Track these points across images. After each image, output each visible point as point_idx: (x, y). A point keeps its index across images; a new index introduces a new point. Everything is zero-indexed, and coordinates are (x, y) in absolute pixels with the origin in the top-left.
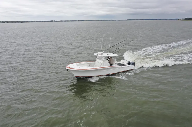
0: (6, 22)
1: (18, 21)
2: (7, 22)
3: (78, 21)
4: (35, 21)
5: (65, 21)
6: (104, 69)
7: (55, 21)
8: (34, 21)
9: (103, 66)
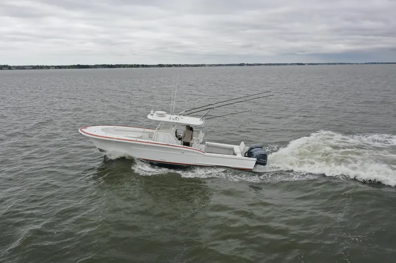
9: (156, 141)
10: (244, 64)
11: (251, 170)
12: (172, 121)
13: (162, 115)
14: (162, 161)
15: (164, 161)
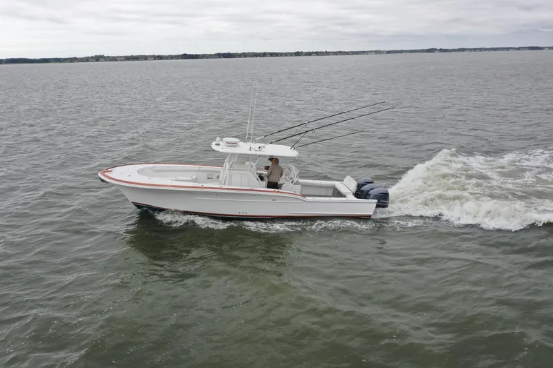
0: (313, 52)
1: (340, 52)
2: (317, 53)
3: (518, 49)
4: (384, 51)
5: (475, 50)
6: (217, 194)
7: (441, 50)
8: (382, 50)
9: (228, 185)
10: (436, 49)
11: (370, 216)
12: (253, 152)
13: (234, 145)
14: (241, 214)
15: (244, 214)
